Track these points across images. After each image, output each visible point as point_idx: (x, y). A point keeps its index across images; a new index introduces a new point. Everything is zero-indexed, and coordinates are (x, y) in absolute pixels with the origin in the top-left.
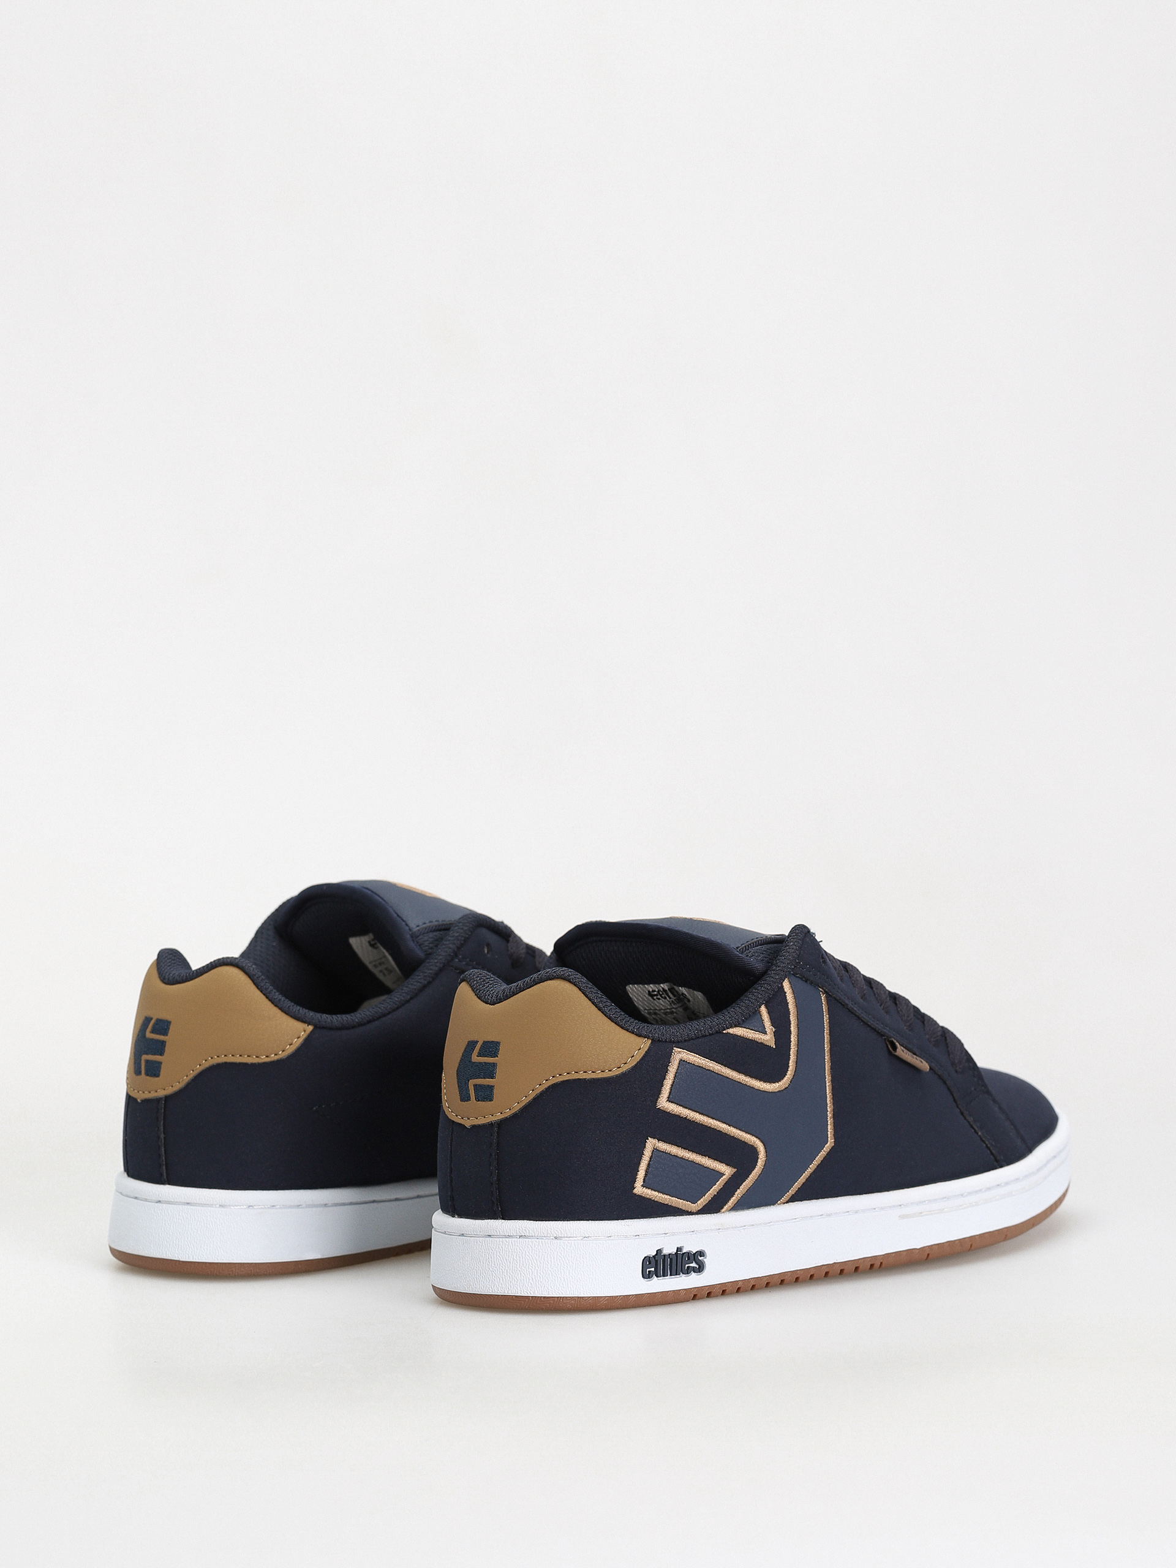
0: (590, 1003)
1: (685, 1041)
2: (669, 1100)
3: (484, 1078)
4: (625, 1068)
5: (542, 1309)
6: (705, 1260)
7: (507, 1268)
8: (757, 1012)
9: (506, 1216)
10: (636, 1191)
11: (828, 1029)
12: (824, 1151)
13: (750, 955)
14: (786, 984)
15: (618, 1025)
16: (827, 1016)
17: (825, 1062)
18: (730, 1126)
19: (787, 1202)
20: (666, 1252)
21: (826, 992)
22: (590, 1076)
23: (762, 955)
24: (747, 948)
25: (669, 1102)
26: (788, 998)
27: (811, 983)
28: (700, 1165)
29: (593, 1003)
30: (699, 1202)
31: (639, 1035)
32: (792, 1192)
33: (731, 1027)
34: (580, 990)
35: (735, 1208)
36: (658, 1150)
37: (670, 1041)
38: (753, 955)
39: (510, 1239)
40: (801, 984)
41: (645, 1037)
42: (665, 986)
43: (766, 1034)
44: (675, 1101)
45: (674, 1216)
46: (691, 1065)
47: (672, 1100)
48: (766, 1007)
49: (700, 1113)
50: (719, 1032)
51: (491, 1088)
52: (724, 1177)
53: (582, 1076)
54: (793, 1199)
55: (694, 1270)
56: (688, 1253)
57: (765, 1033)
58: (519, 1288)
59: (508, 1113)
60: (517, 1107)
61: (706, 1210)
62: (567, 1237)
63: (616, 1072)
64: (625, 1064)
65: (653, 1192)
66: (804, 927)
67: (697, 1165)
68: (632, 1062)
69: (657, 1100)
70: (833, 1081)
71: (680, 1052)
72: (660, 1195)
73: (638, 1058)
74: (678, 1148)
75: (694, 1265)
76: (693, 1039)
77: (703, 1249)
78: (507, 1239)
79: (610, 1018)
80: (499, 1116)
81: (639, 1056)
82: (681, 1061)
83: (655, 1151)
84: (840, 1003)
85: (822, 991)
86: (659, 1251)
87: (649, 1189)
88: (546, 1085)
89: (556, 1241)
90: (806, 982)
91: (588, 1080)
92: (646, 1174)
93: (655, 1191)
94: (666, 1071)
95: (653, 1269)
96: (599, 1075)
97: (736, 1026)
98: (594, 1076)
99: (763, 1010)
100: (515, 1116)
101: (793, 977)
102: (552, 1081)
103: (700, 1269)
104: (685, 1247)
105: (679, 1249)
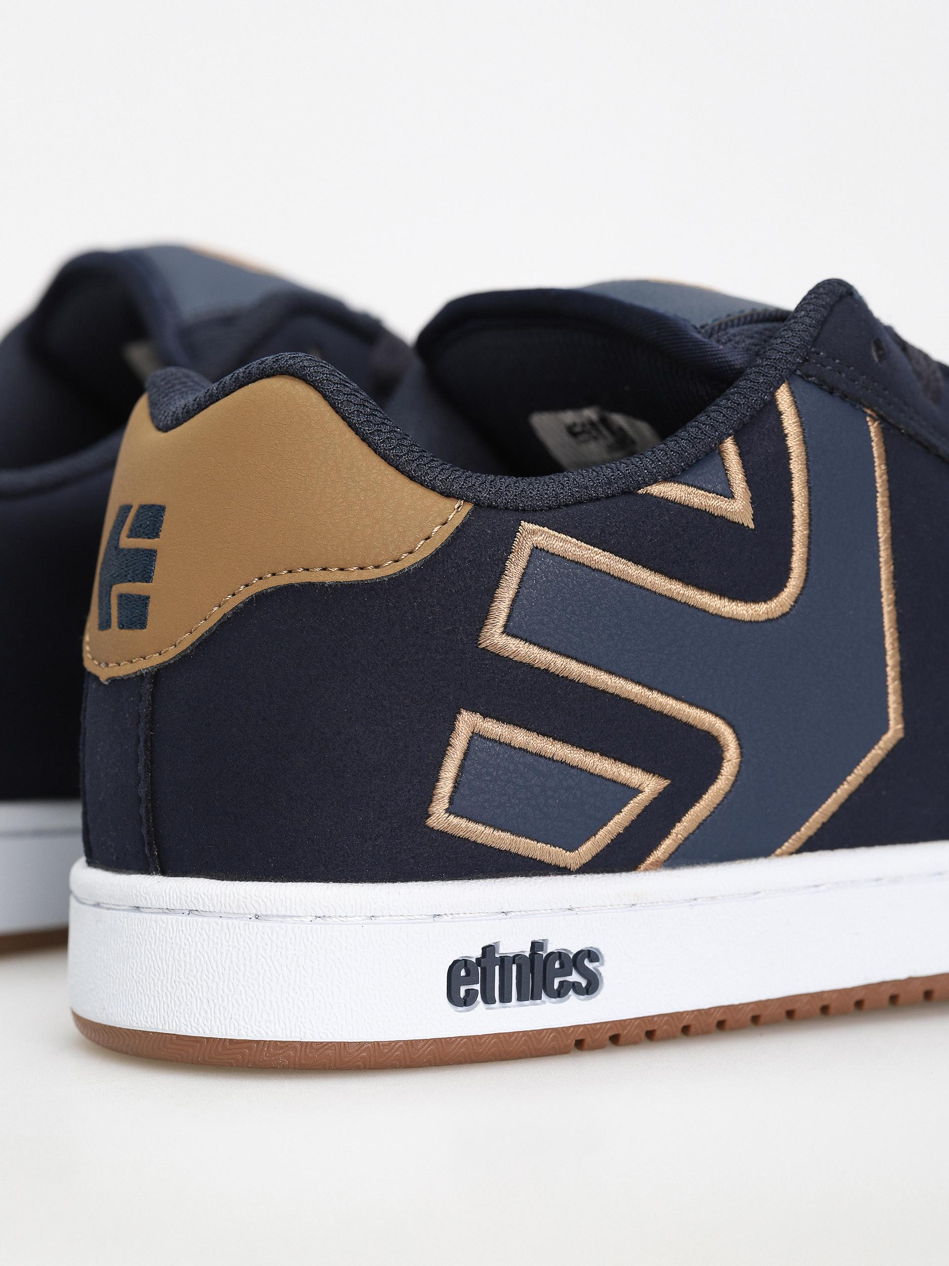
0: (342, 425)
1: (550, 508)
2: (507, 630)
3: (134, 581)
4: (408, 562)
5: (231, 1065)
6: (601, 969)
7: (162, 978)
8: (715, 452)
9: (167, 870)
10: (432, 822)
11: (887, 493)
12: (880, 748)
13: (724, 339)
14: (784, 397)
15: (403, 472)
16: (883, 467)
17: (879, 562)
18: (651, 689)
19: (799, 851)
20: (506, 949)
21: (881, 419)
22: (334, 576)
23: (748, 341)
24: (723, 327)
25: (508, 635)
26: (785, 424)
27: (844, 397)
28: (581, 769)
29: (351, 425)
30: (583, 849)
31: (447, 494)
32: (808, 829)
33: (656, 482)
34: (325, 397)
35: (675, 860)
36: (481, 736)
37: (517, 510)
38: (730, 340)
39: (170, 917)
40: (815, 396)
41: (459, 498)
42: (590, 414)
43: (733, 497)
44: (521, 633)
45: (527, 876)
46: (557, 559)
47: (514, 631)
48: (737, 442)
49: (579, 661)
50: (629, 492)
51: (144, 601)
52: (641, 797)
53: (317, 576)
54: (811, 845)
55: (576, 987)
56: (560, 955)
57: (730, 496)
58: (182, 1020)
59: (171, 653)
60: (187, 640)
61: (596, 866)
62: (278, 916)
63: (390, 569)
64: (411, 553)
65: (472, 825)
66: (840, 283)
67: (574, 771)
68: (424, 550)
69: (481, 629)
70: (898, 603)
71: (534, 533)
72: (488, 830)
73: (437, 542)
74: (529, 733)
75: (575, 977)
76: (567, 505)
77: (595, 946)
78: (164, 917)
79: (384, 458)
80: (155, 660)
81: (440, 535)
82: (536, 550)
83: (476, 737)
84: (918, 442)
85: (870, 416)
86: (488, 950)
87: (462, 817)
88: (245, 594)
89: (259, 923)
90: (831, 393)
91: (330, 586)
92: (455, 787)
93: (476, 821)
94: (500, 572)
95: (477, 987)
96: (354, 575)
97: (666, 480)
98: (342, 577)
99: (730, 447)
100: (183, 659)
101: (799, 383)
102: (258, 587)
103: (592, 986)
104: (550, 941)
105: (536, 946)
